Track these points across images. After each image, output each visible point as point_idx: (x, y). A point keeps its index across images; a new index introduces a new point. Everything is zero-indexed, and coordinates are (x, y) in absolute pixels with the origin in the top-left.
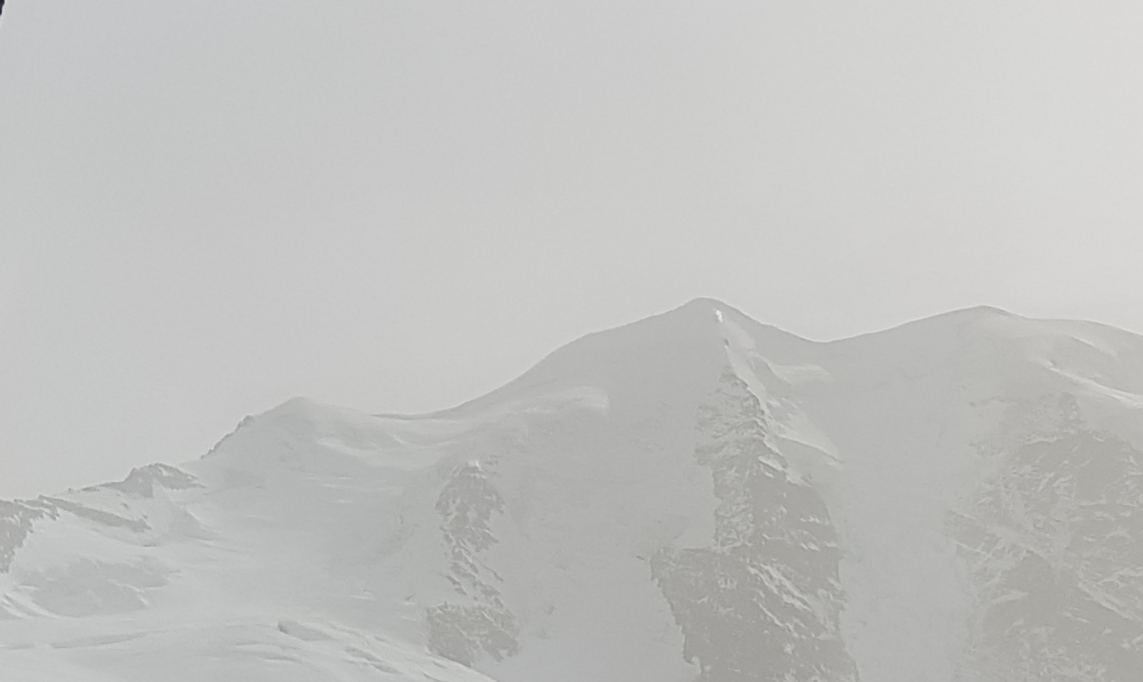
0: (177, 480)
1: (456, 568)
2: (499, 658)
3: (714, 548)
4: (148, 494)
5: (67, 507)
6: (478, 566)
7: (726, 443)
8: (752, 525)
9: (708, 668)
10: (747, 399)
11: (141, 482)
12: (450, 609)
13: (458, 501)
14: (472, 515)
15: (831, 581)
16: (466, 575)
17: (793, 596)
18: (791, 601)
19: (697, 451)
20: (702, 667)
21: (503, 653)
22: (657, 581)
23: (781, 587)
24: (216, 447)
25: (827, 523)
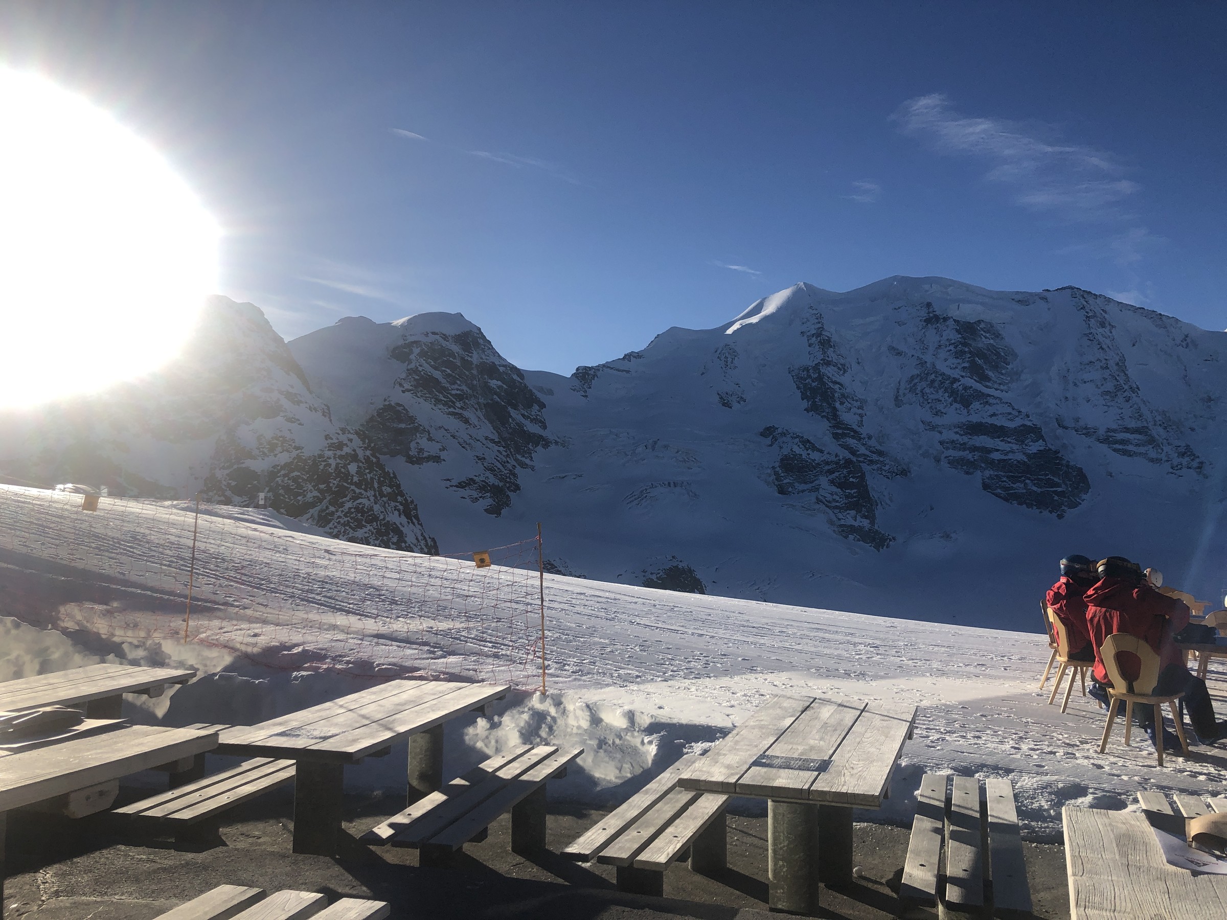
0: (638, 356)
1: (725, 377)
2: (741, 405)
3: (809, 364)
4: (630, 361)
5: (607, 367)
6: (732, 375)
7: (811, 329)
8: (821, 355)
9: (810, 404)
10: (817, 314)
11: (627, 358)
12: (724, 390)
13: (724, 356)
16: (729, 379)
18: (836, 379)
19: (801, 332)
20: (808, 403)
21: (742, 403)
22: (790, 376)
23: (833, 375)
24: (649, 345)
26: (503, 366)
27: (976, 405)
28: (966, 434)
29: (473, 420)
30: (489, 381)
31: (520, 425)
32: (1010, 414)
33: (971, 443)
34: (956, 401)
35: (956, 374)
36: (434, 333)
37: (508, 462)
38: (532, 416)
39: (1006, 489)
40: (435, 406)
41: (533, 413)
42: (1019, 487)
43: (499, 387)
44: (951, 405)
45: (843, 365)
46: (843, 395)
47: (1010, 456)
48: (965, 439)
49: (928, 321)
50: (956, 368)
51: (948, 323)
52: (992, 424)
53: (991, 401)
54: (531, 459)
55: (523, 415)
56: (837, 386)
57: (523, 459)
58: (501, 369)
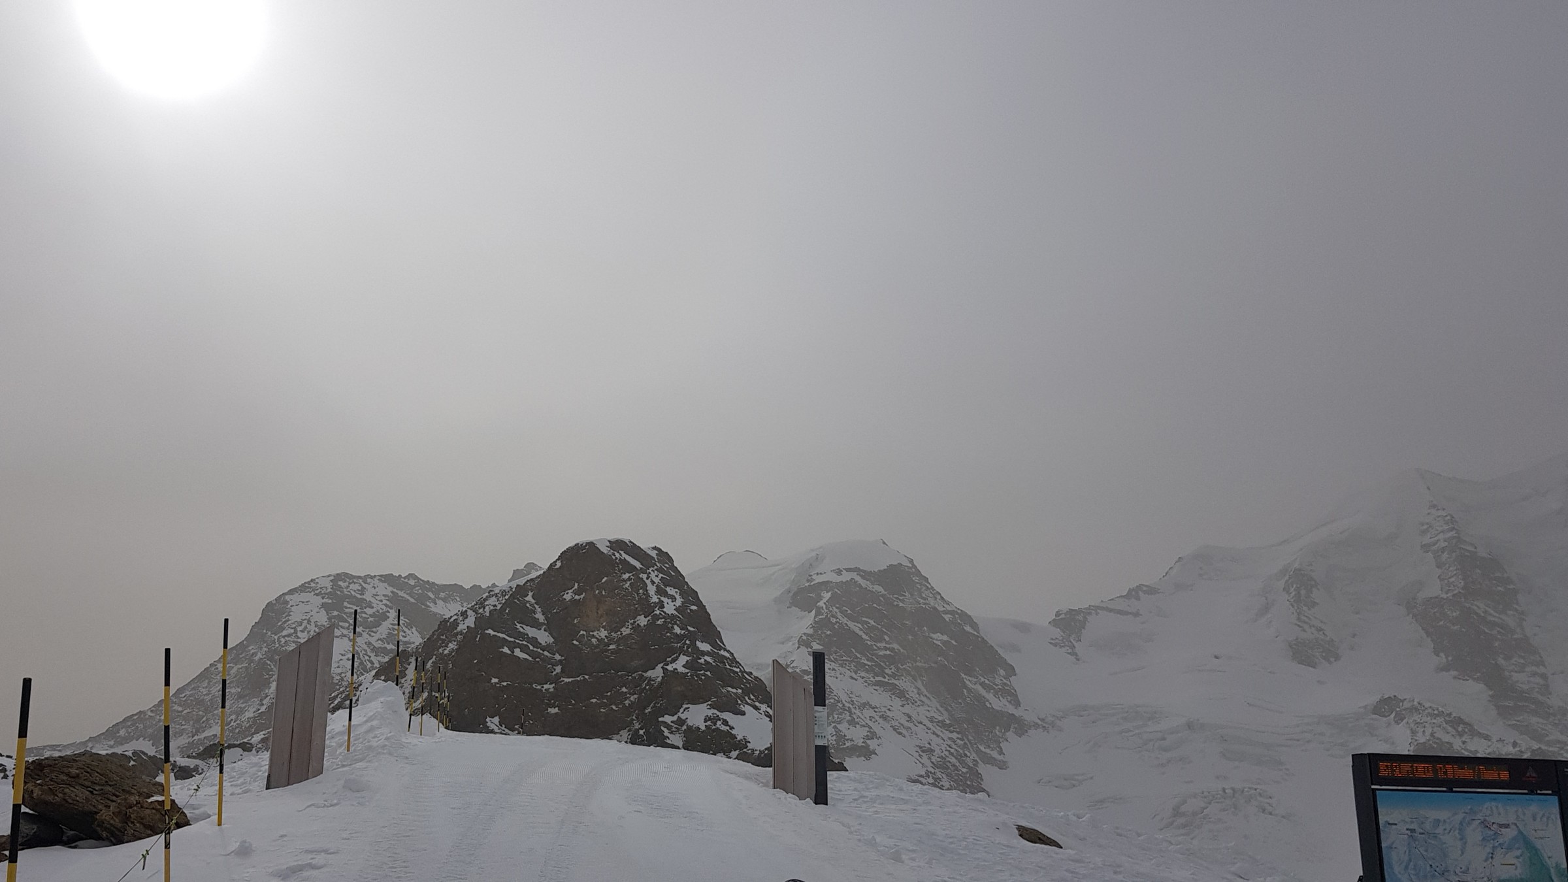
0: (1151, 591)
1: (1299, 619)
2: (1330, 663)
3: (1442, 596)
4: (1138, 599)
5: (1102, 608)
6: (1310, 617)
7: (1438, 540)
8: (1463, 582)
9: (1450, 658)
10: (1446, 516)
11: (1133, 593)
12: (1299, 640)
13: (1295, 586)
14: (1303, 592)
15: (1515, 606)
16: (1305, 622)
17: (1494, 616)
18: (1494, 619)
19: (1422, 546)
20: (1446, 658)
21: (1332, 659)
22: (1411, 615)
23: (1485, 612)
24: (1166, 574)
25: (1505, 575)
26: (952, 613)
29: (912, 693)
30: (932, 635)
31: (981, 700)
36: (848, 570)
37: (966, 755)
38: (997, 685)
40: (856, 673)
41: (998, 681)
43: (944, 643)
46: (1508, 644)
54: (1001, 753)
55: (983, 684)
56: (1496, 630)
57: (988, 751)
58: (947, 617)
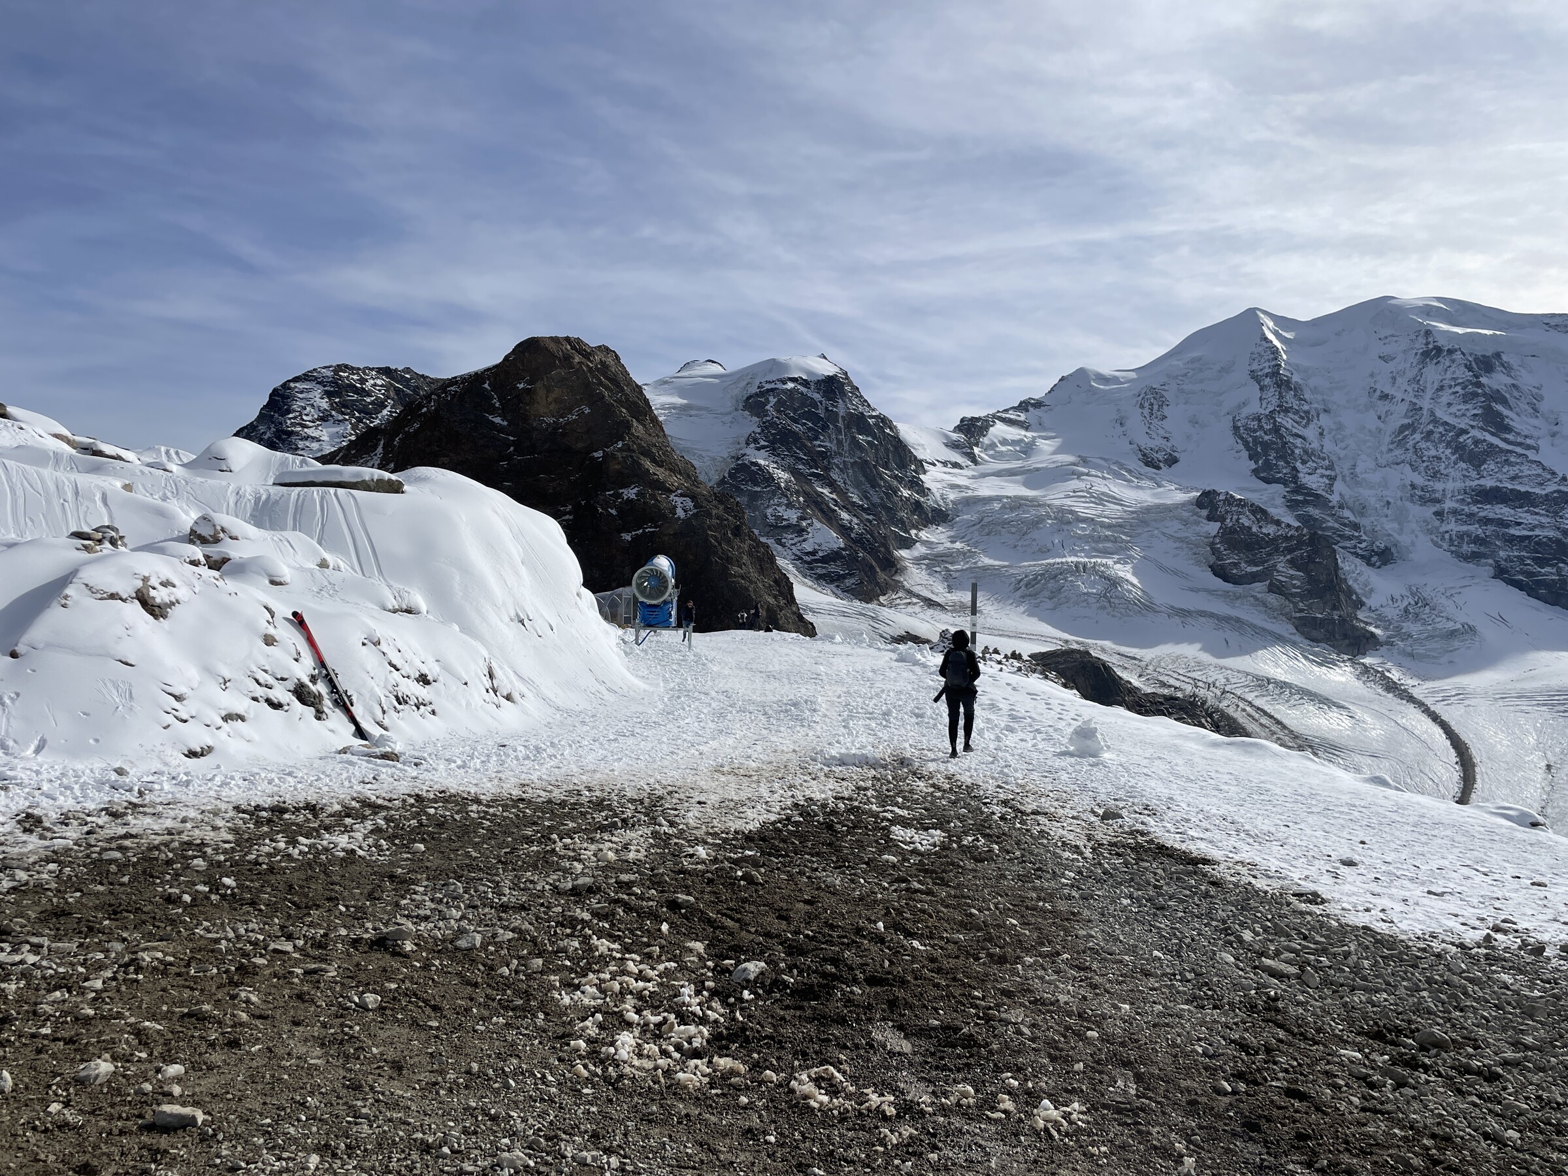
0: (1036, 404)
1: (1150, 429)
2: (1170, 467)
3: (1261, 412)
4: (1027, 410)
5: (999, 418)
6: (1160, 427)
7: (1264, 367)
10: (1272, 348)
11: (1022, 405)
12: (1148, 445)
13: (1149, 402)
16: (1154, 432)
17: (1298, 430)
19: (1250, 372)
20: (1256, 464)
21: (1173, 464)
24: (1051, 390)
27: (1490, 465)
28: (1476, 502)
32: (1539, 475)
33: (1482, 514)
34: (1461, 458)
35: (1462, 424)
36: (792, 379)
39: (1530, 574)
42: (1548, 573)
44: (1455, 463)
45: (1307, 412)
46: (1306, 451)
47: (1537, 532)
48: (1474, 509)
49: (1426, 354)
50: (1464, 415)
51: (1454, 357)
52: (1512, 490)
53: (1512, 459)
56: (1298, 441)
58: (872, 421)
